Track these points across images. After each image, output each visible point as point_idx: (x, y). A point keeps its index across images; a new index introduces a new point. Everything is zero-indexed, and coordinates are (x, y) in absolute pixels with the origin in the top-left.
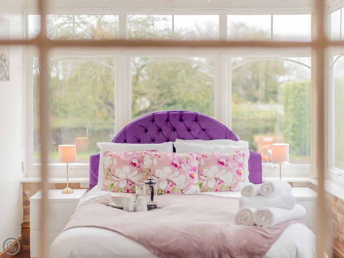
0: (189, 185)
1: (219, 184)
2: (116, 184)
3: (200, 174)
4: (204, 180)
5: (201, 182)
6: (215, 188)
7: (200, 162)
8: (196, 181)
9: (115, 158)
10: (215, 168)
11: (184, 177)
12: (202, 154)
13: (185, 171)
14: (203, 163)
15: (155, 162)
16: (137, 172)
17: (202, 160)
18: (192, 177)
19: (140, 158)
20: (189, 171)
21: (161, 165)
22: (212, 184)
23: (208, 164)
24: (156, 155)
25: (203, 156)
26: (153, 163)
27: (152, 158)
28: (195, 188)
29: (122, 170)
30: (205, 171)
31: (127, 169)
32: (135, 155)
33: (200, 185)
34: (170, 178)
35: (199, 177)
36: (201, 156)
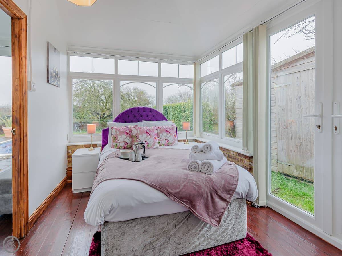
0: (154, 143)
1: (167, 142)
2: (118, 144)
3: (158, 137)
4: (160, 140)
5: (159, 142)
6: (165, 144)
7: (158, 131)
8: (157, 141)
9: (118, 131)
10: (165, 134)
11: (152, 139)
13: (152, 136)
14: (159, 131)
15: (139, 132)
16: (129, 137)
17: (159, 130)
18: (156, 139)
19: (130, 130)
20: (154, 136)
21: (142, 133)
22: (164, 142)
23: (161, 132)
24: (139, 128)
25: (159, 128)
26: (137, 132)
27: (137, 130)
28: (157, 145)
29: (121, 136)
30: (161, 135)
31: (124, 136)
32: (128, 129)
33: (159, 143)
34: (146, 140)
35: (158, 139)
36: (158, 128)
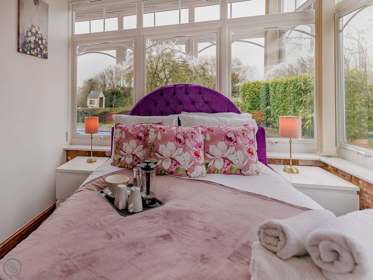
0: (194, 165)
1: (228, 165)
2: (123, 159)
3: (206, 151)
4: (210, 160)
5: (208, 162)
6: (224, 170)
7: (206, 137)
8: (202, 161)
9: (124, 131)
10: (222, 145)
11: (189, 155)
12: (207, 127)
13: (189, 148)
14: (208, 138)
15: (159, 137)
16: (142, 146)
17: (208, 135)
18: (197, 155)
19: (146, 131)
20: (194, 148)
21: (165, 139)
22: (219, 165)
23: (215, 139)
24: (161, 128)
25: (208, 129)
27: (156, 132)
28: (200, 169)
29: (129, 143)
30: (212, 148)
31: (133, 142)
32: (142, 128)
33: (207, 165)
34: (174, 156)
35: (205, 156)
